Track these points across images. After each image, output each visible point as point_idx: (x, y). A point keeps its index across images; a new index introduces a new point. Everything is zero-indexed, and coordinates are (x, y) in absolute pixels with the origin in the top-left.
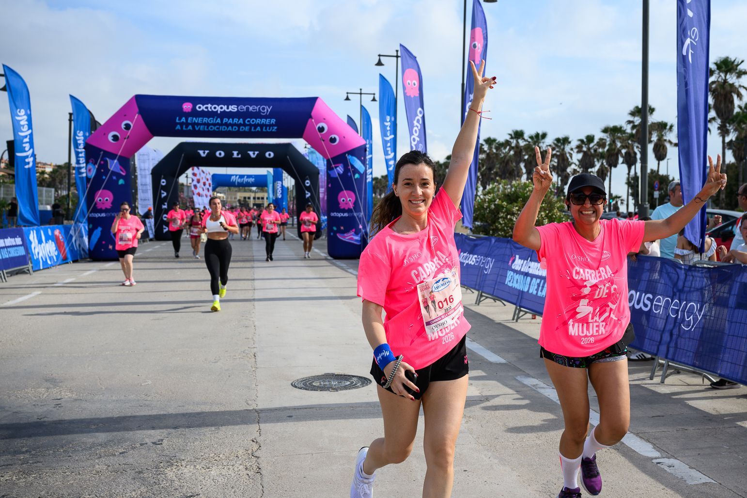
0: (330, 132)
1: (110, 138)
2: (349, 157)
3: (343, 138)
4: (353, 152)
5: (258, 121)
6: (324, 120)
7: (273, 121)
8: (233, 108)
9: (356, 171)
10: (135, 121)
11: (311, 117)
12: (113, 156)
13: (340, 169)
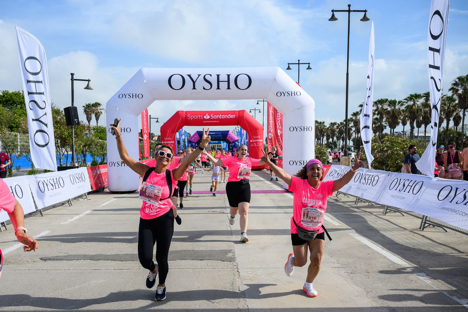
0: (232, 137)
1: (193, 139)
2: (235, 142)
3: (234, 138)
4: (236, 141)
5: (219, 135)
6: (230, 135)
7: (221, 135)
8: (214, 133)
9: (236, 144)
10: (197, 136)
11: (228, 134)
12: (194, 142)
13: (234, 144)
